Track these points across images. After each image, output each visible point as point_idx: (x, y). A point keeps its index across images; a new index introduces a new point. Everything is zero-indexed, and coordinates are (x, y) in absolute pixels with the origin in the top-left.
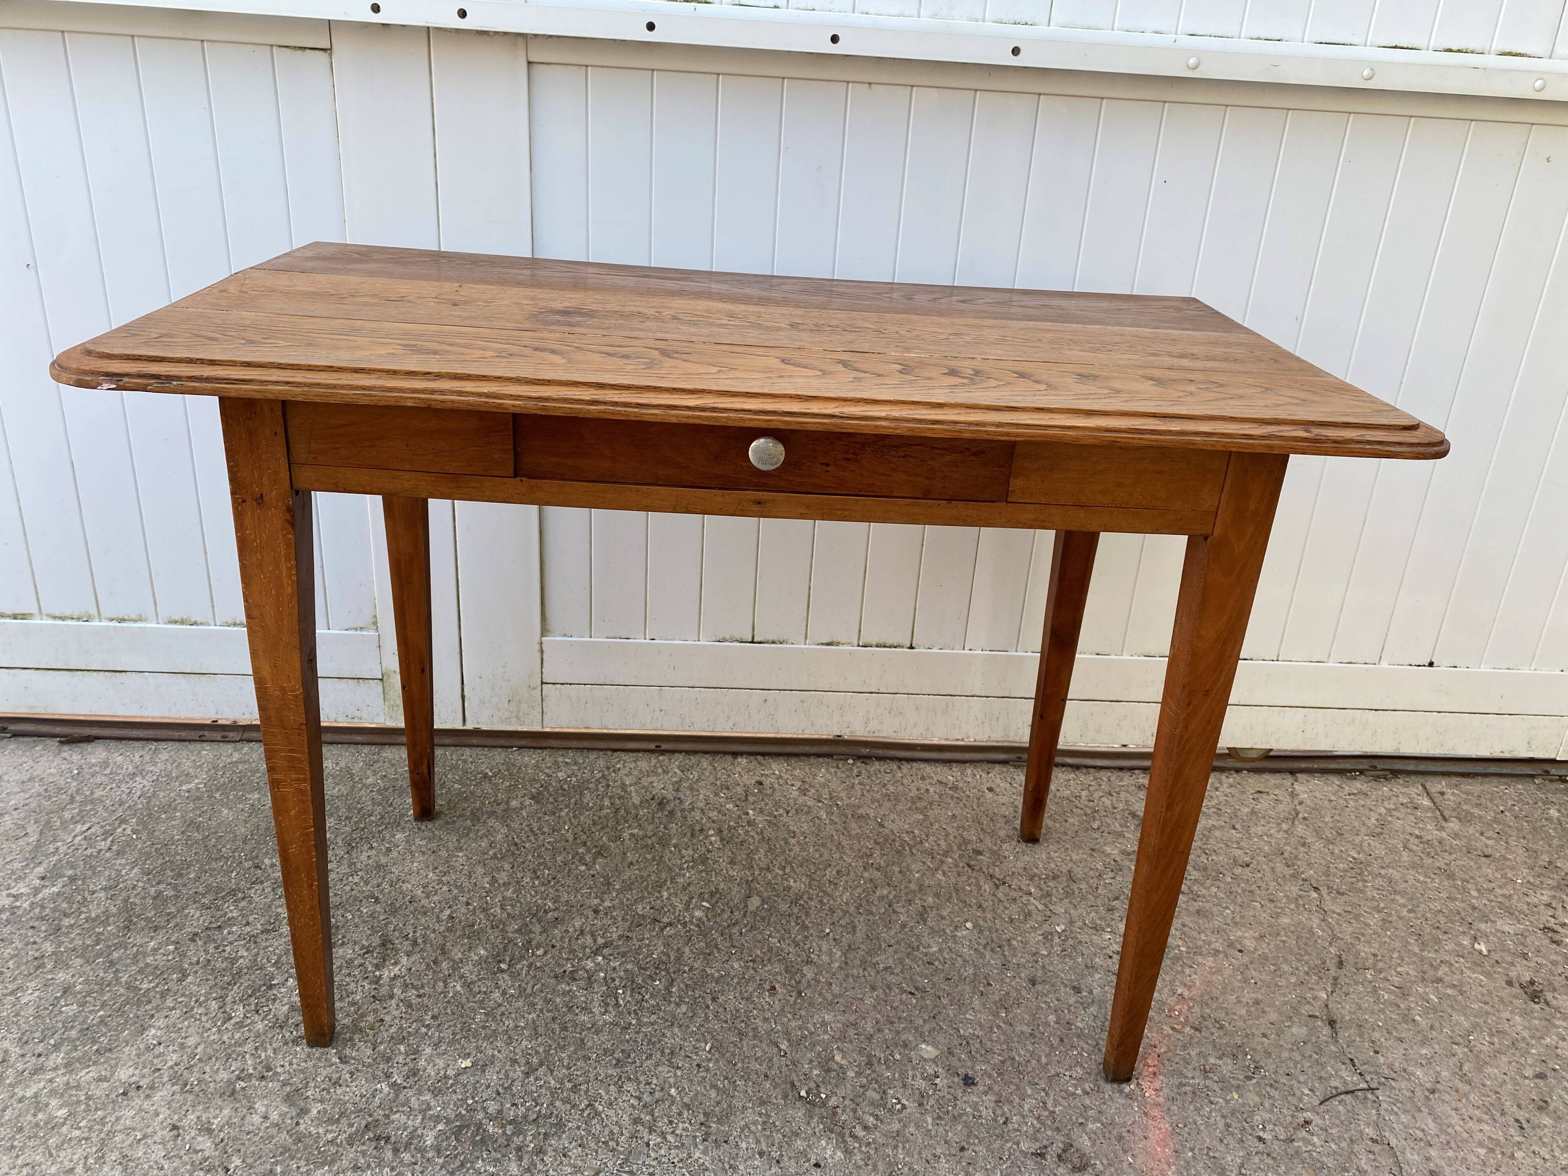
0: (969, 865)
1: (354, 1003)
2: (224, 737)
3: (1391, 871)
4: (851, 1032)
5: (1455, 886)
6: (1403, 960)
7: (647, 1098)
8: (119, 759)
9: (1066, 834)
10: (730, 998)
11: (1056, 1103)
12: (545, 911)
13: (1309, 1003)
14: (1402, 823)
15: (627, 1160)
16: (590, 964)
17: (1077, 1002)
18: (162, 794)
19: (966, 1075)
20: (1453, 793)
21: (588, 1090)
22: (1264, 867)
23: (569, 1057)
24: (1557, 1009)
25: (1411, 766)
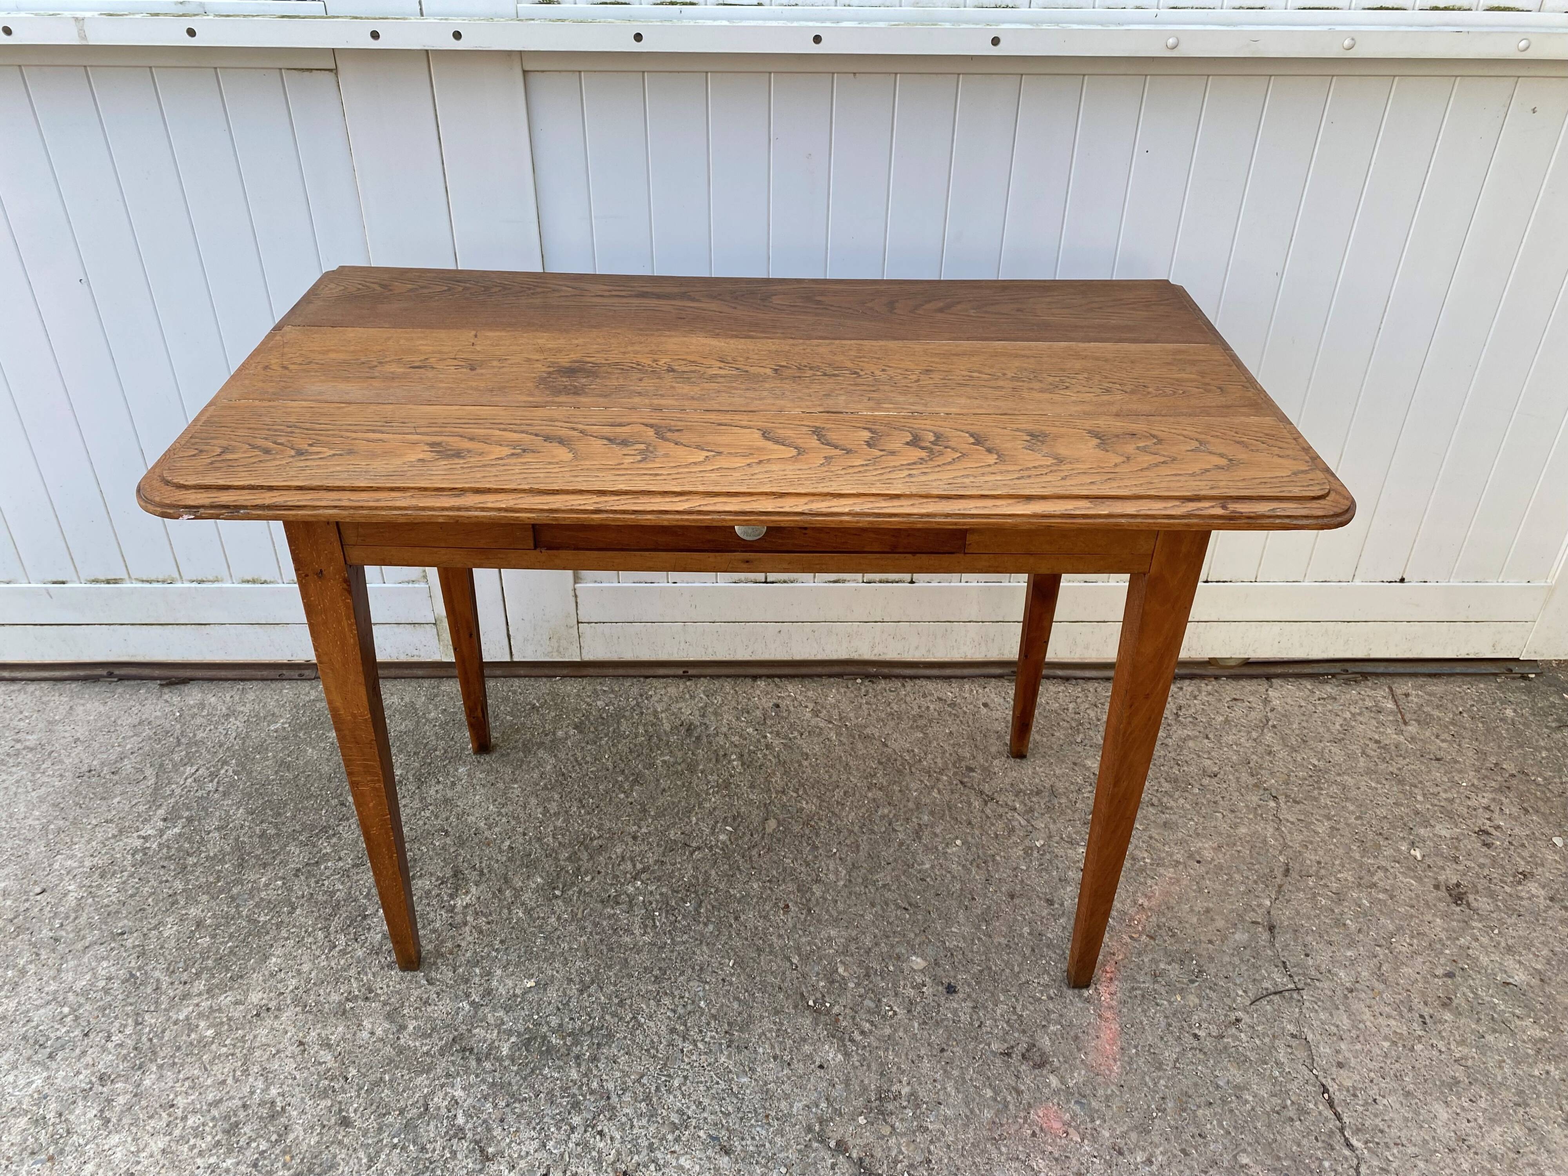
0: (962, 782)
1: (434, 931)
2: (300, 675)
3: (1346, 777)
4: (853, 947)
5: (1403, 792)
6: (1343, 867)
7: (680, 1010)
8: (213, 700)
9: (1052, 749)
10: (750, 916)
11: (1024, 1007)
12: (591, 839)
13: (1253, 910)
14: (1365, 728)
15: (665, 1065)
16: (631, 889)
17: (1049, 914)
18: (254, 734)
19: (949, 984)
20: (1417, 695)
21: (631, 1006)
22: (1231, 777)
23: (616, 975)
24: (1475, 911)
25: (1381, 668)
